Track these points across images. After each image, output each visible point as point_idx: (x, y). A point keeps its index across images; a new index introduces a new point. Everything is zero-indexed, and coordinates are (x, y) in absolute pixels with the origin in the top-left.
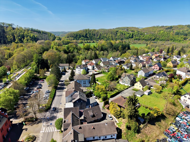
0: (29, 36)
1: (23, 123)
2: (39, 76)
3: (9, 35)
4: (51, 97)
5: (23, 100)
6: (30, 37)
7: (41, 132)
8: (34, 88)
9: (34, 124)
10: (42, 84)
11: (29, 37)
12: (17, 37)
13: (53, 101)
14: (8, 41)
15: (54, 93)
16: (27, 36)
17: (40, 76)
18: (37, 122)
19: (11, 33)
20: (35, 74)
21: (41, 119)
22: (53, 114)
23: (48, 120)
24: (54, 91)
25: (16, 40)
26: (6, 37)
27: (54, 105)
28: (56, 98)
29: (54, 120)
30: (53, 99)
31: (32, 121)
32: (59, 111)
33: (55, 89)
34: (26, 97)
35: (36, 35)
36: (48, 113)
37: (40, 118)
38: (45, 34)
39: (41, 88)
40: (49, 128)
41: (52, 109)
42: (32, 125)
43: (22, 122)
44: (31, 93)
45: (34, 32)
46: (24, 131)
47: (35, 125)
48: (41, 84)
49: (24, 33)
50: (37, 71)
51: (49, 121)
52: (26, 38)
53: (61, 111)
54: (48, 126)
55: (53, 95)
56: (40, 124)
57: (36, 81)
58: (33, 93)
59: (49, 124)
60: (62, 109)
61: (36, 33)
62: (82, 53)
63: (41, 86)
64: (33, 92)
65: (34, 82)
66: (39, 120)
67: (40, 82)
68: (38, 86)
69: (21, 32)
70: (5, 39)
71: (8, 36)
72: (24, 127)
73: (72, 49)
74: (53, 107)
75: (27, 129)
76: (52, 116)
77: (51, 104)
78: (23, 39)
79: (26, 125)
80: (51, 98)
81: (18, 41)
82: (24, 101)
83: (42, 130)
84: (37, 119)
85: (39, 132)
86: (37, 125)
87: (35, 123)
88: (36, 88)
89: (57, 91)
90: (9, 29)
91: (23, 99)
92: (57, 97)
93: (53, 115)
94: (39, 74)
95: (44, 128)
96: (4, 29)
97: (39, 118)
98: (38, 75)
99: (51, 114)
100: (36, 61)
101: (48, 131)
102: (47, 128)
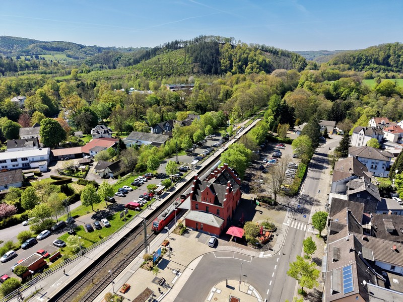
0: (255, 60)
1: (257, 201)
2: (276, 136)
3: (225, 59)
4: (299, 175)
5: (252, 169)
6: (258, 63)
7: (284, 224)
8: (267, 154)
9: (272, 209)
10: (281, 151)
11: (255, 63)
12: (235, 63)
13: (303, 184)
14: (221, 69)
15: (304, 171)
16: (253, 61)
18: (276, 207)
19: (227, 56)
20: (269, 132)
21: (283, 205)
22: (303, 204)
24: (305, 168)
25: (234, 68)
26: (220, 62)
27: (303, 190)
31: (270, 203)
33: (306, 165)
34: (255, 165)
35: (269, 58)
36: (294, 199)
38: (286, 56)
39: (280, 158)
40: (297, 223)
42: (269, 209)
43: (255, 199)
44: (264, 161)
45: (265, 53)
48: (279, 150)
49: (249, 54)
50: (273, 127)
52: (250, 65)
53: (318, 205)
55: (303, 175)
56: (281, 211)
57: (270, 144)
58: (266, 163)
61: (268, 54)
62: (369, 100)
64: (267, 161)
65: (266, 144)
66: (279, 206)
67: (277, 147)
68: (274, 153)
69: (244, 53)
70: (218, 65)
71: (222, 61)
72: (258, 208)
73: (347, 90)
74: (303, 194)
75: (262, 212)
77: (299, 188)
78: (244, 66)
79: (260, 206)
80: (300, 178)
81: (236, 70)
83: (285, 221)
84: (276, 204)
85: (282, 223)
86: (277, 211)
87: (274, 208)
88: (270, 156)
90: (226, 48)
92: (310, 179)
93: (303, 206)
94: (276, 133)
95: (289, 220)
96: (219, 48)
97: (279, 203)
100: (273, 107)
101: (295, 227)
102: (293, 222)
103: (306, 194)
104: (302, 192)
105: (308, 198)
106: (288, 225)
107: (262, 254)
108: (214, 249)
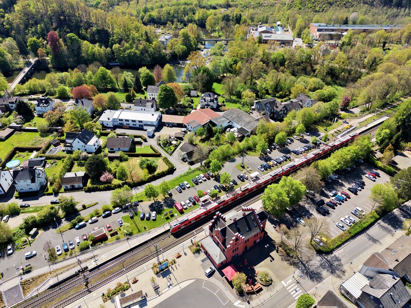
13: (348, 243)
15: (365, 225)
18: (292, 260)
21: (300, 261)
23: (307, 273)
27: (342, 250)
30: (353, 237)
33: (378, 217)
41: (329, 257)
42: (282, 259)
46: (269, 259)
47: (285, 264)
51: (306, 277)
54: (298, 283)
56: (292, 267)
59: (301, 281)
63: (360, 188)
72: (273, 254)
75: (273, 259)
76: (319, 271)
79: (277, 252)
80: (350, 233)
83: (286, 279)
85: (281, 281)
86: (288, 265)
87: (288, 260)
89: (379, 221)
92: (366, 238)
95: (291, 280)
97: (300, 256)
99: (321, 265)
102: (294, 284)
103: (340, 257)
104: (336, 253)
105: (336, 263)
107: (238, 303)
108: (206, 278)
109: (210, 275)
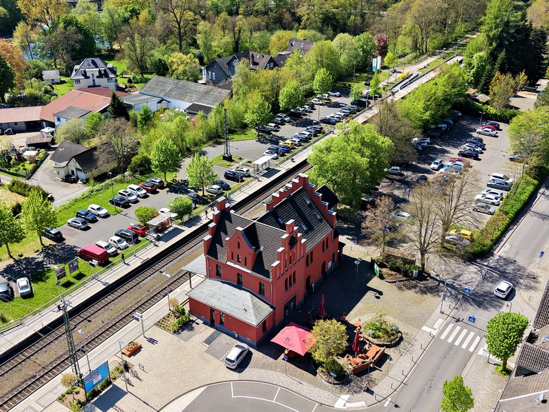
1: (376, 266)
2: (484, 104)
4: (507, 208)
5: (398, 184)
7: (424, 328)
8: (448, 149)
9: (410, 289)
10: (486, 140)
13: (511, 232)
15: (524, 197)
17: (487, 103)
18: (421, 284)
20: (471, 91)
21: (440, 282)
22: (492, 282)
23: (466, 299)
24: (531, 188)
27: (507, 246)
28: (527, 221)
29: (487, 308)
30: (515, 220)
31: (406, 274)
32: (521, 281)
33: (536, 182)
34: (409, 173)
36: (473, 268)
37: (438, 278)
39: (477, 158)
40: (458, 328)
41: (492, 261)
42: (400, 288)
43: (373, 262)
44: (433, 166)
46: (370, 295)
47: (411, 294)
48: (481, 140)
50: (482, 80)
51: (468, 305)
54: (458, 320)
55: (518, 206)
56: (429, 296)
57: (464, 123)
58: (437, 170)
59: (465, 315)
60: (540, 279)
63: (479, 149)
64: (442, 166)
65: (455, 122)
66: (430, 283)
67: (479, 130)
68: (465, 147)
72: (374, 283)
74: (504, 255)
75: (381, 293)
76: (487, 289)
77: (497, 241)
79: (381, 277)
80: (507, 213)
82: (398, 188)
83: (430, 321)
84: (423, 275)
85: (419, 327)
86: (419, 295)
87: (415, 287)
88: (454, 152)
89: (542, 190)
91: (397, 177)
92: (535, 219)
93: (491, 288)
94: (487, 94)
95: (440, 321)
97: (433, 274)
98: (482, 97)
99: (484, 278)
100: (491, 30)
101: (450, 340)
102: (451, 325)
103: (511, 256)
104: (501, 252)
105: (510, 269)
106: (434, 333)
107: (343, 400)
108: (236, 376)
109: (243, 363)
